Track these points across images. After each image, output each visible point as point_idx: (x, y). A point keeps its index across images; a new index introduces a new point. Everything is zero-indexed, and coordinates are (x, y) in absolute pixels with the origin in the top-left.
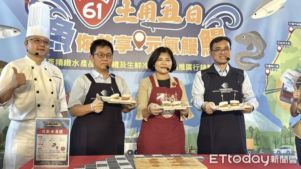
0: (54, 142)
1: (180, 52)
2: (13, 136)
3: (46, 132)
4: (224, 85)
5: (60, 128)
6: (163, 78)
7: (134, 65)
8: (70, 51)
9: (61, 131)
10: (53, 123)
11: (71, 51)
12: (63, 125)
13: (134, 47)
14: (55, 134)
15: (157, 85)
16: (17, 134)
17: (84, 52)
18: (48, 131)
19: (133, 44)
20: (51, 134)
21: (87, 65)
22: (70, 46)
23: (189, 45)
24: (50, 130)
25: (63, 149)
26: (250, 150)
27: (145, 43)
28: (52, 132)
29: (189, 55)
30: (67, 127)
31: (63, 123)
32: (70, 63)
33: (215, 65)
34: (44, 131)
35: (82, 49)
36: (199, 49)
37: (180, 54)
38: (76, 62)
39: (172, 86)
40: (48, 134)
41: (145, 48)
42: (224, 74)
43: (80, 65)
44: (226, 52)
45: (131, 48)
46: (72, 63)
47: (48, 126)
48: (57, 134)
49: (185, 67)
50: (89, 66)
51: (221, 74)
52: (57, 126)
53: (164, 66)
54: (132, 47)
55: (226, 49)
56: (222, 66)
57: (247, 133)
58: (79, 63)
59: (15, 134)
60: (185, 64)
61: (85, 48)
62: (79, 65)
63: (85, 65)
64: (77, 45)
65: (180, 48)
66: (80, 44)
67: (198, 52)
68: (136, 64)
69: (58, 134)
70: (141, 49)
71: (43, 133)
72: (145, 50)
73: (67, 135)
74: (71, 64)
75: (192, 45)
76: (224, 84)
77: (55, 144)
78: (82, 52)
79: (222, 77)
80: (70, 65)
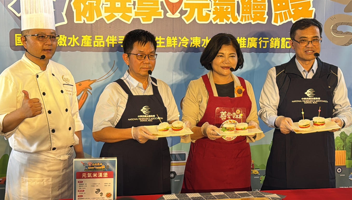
0: (98, 188)
1: (239, 18)
2: (20, 173)
3: (87, 176)
4: (308, 93)
5: (104, 171)
6: (223, 81)
7: (165, 41)
8: (64, 21)
9: (106, 174)
10: (96, 165)
11: (66, 22)
12: (107, 167)
13: (166, 12)
14: (99, 178)
15: (216, 94)
16: (26, 171)
17: (87, 22)
18: (89, 175)
19: (163, 8)
20: (94, 178)
21: (92, 44)
22: (64, 14)
23: (254, 7)
24: (92, 173)
25: (109, 195)
26: (339, 167)
27: (183, 5)
28: (95, 175)
29: (253, 23)
30: (113, 170)
31: (108, 164)
32: (65, 42)
33: (297, 61)
34: (84, 175)
35: (83, 18)
36: (270, 14)
37: (239, 21)
38: (74, 40)
39: (236, 95)
40: (90, 178)
41: (183, 12)
42: (310, 76)
43: (81, 44)
44: (315, 43)
45: (160, 14)
46: (68, 41)
47: (89, 168)
48: (101, 178)
49: (247, 43)
50: (95, 46)
51: (304, 75)
52: (100, 168)
53: (226, 65)
54: (162, 11)
55: (315, 39)
56: (307, 62)
57: (336, 142)
58: (80, 41)
59: (23, 171)
60: (247, 38)
61: (87, 15)
62: (78, 44)
63: (88, 44)
64: (74, 10)
65: (238, 12)
66: (78, 9)
67: (267, 17)
68: (169, 39)
69: (103, 178)
70: (177, 15)
71: (84, 178)
72: (183, 17)
73: (112, 179)
74: (67, 43)
75: (257, 5)
76: (308, 91)
77: (99, 190)
78: (82, 22)
79: (306, 79)
80: (65, 44)
